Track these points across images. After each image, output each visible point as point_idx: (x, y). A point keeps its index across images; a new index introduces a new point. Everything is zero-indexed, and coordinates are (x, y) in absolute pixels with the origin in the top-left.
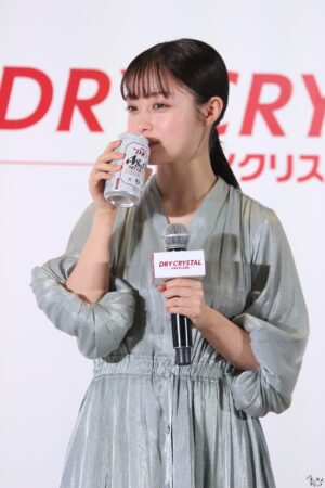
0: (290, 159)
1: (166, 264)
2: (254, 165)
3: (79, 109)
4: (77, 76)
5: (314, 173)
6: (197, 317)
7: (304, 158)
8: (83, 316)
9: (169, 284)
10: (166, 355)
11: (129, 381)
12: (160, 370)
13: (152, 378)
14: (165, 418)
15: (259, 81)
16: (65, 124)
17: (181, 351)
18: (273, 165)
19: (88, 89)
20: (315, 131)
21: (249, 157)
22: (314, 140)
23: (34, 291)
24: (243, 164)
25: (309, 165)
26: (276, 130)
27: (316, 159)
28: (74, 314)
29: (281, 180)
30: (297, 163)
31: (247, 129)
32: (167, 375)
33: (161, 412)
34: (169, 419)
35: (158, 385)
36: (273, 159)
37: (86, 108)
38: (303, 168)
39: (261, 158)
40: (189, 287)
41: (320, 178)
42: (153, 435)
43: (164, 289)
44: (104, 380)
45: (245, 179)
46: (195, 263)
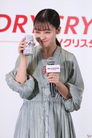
0: (78, 41)
1: (49, 69)
2: (68, 42)
3: (19, 26)
4: (18, 17)
5: (85, 45)
6: (57, 84)
7: (82, 40)
8: (20, 88)
9: (50, 74)
10: (46, 95)
11: (35, 103)
13: (42, 102)
14: (46, 113)
15: (69, 18)
17: (52, 93)
18: (73, 42)
20: (85, 32)
21: (67, 40)
22: (85, 35)
23: (6, 81)
24: (65, 42)
25: (84, 42)
26: (74, 32)
27: (85, 41)
28: (18, 88)
29: (76, 46)
30: (80, 42)
31: (66, 32)
32: (46, 101)
33: (45, 111)
34: (47, 113)
35: (44, 104)
36: (73, 40)
37: (21, 26)
38: (82, 43)
39: (70, 40)
40: (55, 75)
41: (87, 46)
42: (42, 118)
43: (48, 76)
44: (27, 103)
45: (65, 46)
46: (58, 68)
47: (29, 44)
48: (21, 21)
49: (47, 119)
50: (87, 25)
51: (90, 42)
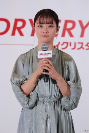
0: (75, 43)
1: (41, 54)
2: (65, 45)
4: (17, 21)
5: (82, 47)
7: (79, 43)
10: (47, 96)
12: (45, 101)
13: (43, 103)
15: (67, 22)
16: (13, 34)
18: (70, 45)
19: (20, 24)
20: (82, 35)
21: (64, 43)
22: (82, 38)
24: (62, 45)
26: (71, 35)
27: (82, 43)
29: (73, 49)
31: (63, 35)
34: (49, 114)
36: (70, 43)
38: (78, 46)
39: (67, 43)
41: (83, 49)
45: (63, 49)
46: (50, 54)
50: (83, 28)
51: (87, 45)
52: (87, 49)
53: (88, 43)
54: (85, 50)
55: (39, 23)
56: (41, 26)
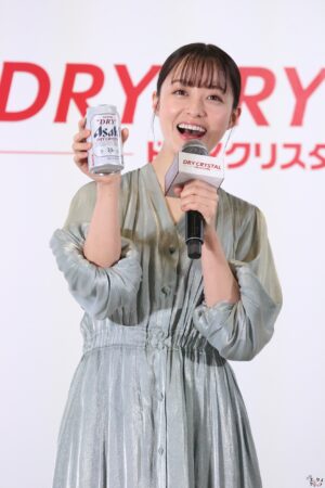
0: (274, 147)
2: (240, 153)
3: (75, 101)
4: (72, 70)
5: (296, 160)
7: (287, 146)
10: (160, 328)
12: (153, 342)
13: (146, 348)
14: (158, 386)
16: (61, 116)
18: (258, 153)
20: (297, 120)
21: (235, 146)
22: (296, 129)
24: (229, 153)
25: (292, 153)
26: (260, 120)
27: (298, 147)
29: (265, 167)
30: (280, 151)
32: (160, 346)
33: (154, 381)
34: (162, 387)
35: (152, 355)
36: (258, 147)
37: (82, 100)
38: (285, 156)
39: (247, 146)
41: (303, 165)
42: (146, 402)
44: (99, 352)
45: (232, 166)
46: (216, 167)
47: (95, 136)
48: (83, 82)
49: (161, 405)
50: (302, 95)
51: (314, 153)
52: (314, 167)
53: (319, 147)
54: (308, 172)
55: (181, 81)
56: (182, 92)
